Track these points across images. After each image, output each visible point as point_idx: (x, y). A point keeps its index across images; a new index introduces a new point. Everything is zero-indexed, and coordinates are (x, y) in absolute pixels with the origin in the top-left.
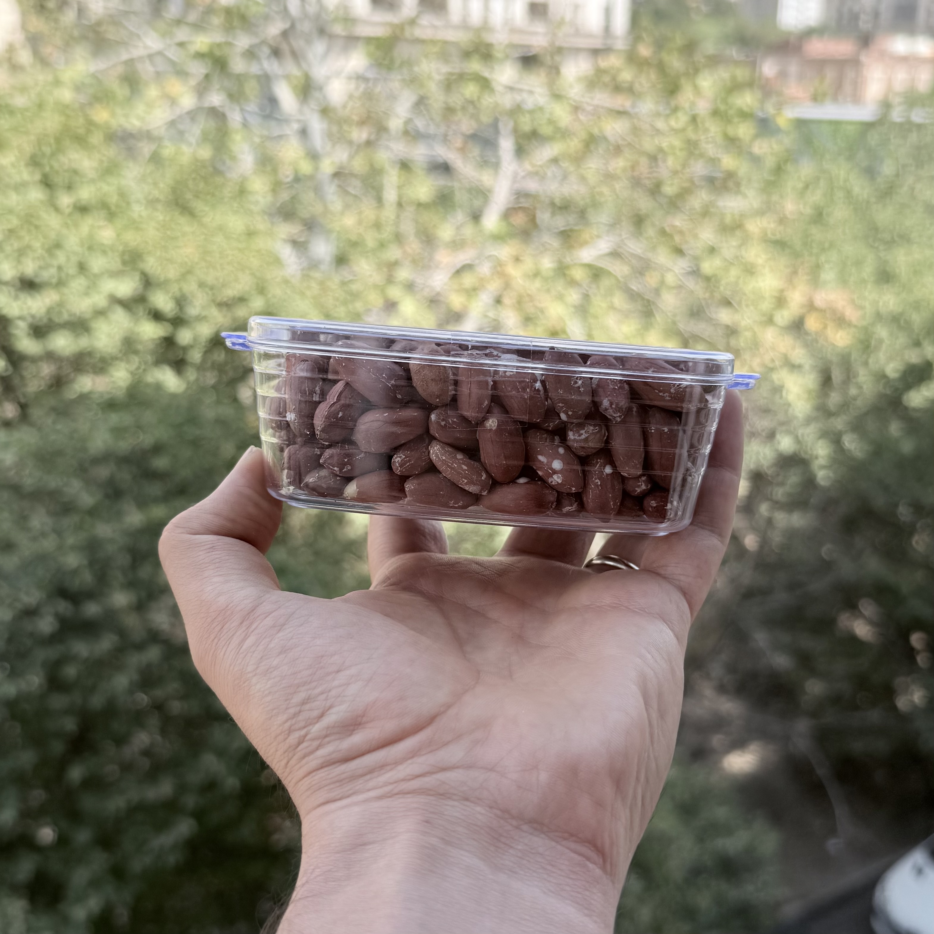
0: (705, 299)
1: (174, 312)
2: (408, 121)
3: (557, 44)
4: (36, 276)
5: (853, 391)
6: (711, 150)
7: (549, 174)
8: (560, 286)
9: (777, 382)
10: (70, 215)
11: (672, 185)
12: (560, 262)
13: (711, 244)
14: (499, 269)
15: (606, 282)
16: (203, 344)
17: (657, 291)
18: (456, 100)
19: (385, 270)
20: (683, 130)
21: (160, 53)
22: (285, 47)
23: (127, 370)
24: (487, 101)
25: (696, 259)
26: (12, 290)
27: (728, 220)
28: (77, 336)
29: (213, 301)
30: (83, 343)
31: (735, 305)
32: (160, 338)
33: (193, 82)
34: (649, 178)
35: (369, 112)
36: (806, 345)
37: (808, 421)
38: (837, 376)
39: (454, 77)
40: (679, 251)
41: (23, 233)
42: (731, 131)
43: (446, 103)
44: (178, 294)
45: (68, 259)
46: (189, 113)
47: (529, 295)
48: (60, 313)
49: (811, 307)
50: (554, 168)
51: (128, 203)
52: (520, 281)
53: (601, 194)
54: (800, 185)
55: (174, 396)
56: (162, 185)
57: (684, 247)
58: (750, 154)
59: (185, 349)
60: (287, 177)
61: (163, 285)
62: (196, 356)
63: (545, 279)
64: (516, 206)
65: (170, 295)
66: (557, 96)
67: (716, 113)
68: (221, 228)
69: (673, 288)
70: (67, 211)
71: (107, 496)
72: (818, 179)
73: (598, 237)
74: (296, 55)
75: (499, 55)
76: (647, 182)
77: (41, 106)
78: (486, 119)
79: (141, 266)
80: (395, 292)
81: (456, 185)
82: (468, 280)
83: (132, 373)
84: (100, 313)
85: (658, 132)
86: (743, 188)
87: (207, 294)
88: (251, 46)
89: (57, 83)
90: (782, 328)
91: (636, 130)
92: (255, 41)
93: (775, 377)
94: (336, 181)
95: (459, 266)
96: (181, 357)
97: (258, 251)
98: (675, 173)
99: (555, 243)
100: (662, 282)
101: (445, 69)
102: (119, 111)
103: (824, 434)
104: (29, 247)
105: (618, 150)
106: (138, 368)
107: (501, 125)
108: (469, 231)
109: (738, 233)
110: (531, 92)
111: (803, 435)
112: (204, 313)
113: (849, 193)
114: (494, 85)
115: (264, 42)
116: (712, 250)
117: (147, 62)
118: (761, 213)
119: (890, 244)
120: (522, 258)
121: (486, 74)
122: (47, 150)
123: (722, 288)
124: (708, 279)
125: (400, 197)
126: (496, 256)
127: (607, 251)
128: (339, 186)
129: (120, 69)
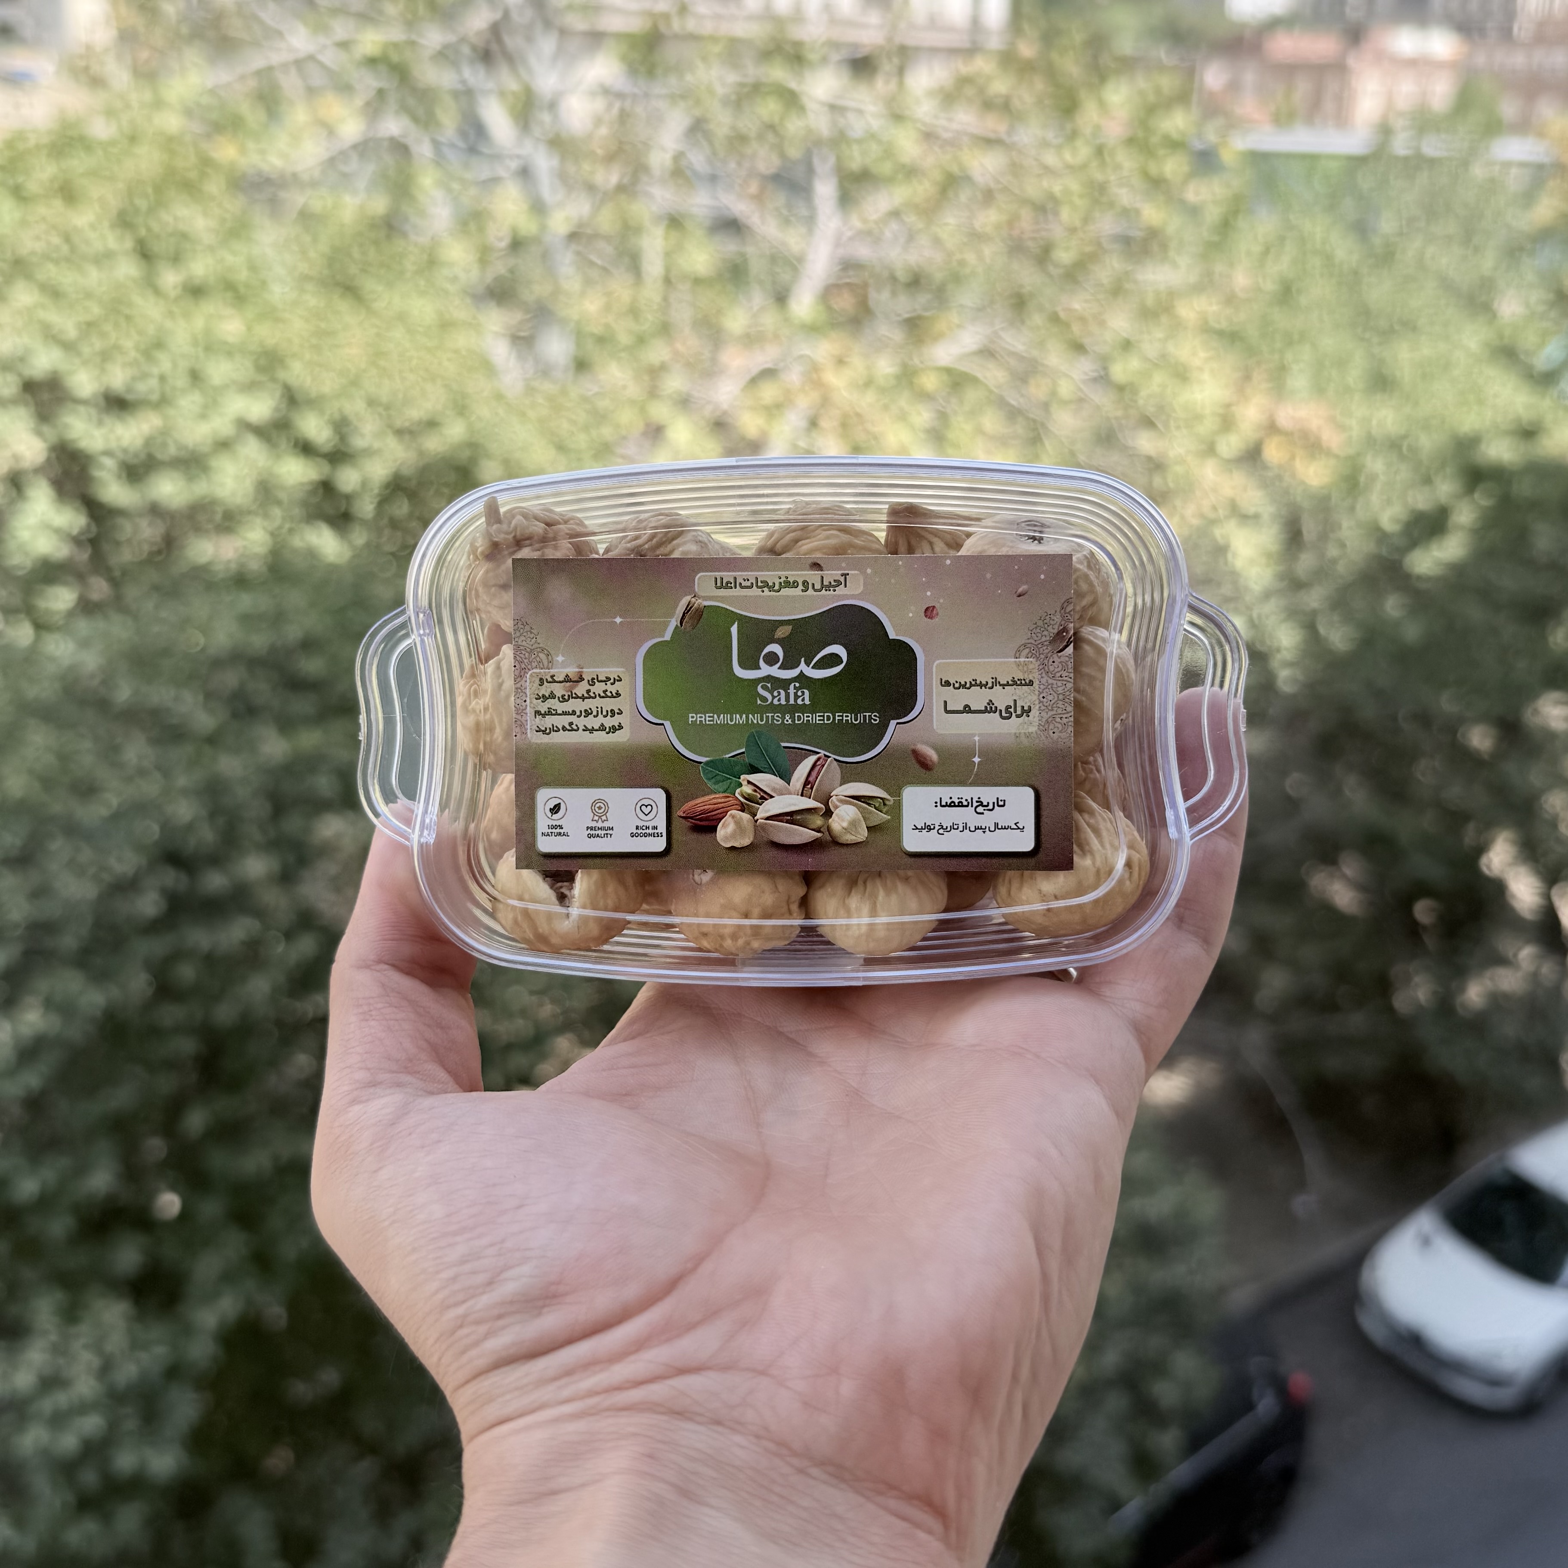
0: (1116, 418)
1: (332, 444)
2: (678, 157)
3: (898, 40)
4: (129, 390)
5: (1333, 551)
6: (1124, 196)
7: (888, 234)
8: (903, 401)
9: (1221, 541)
10: (177, 300)
11: (1067, 249)
12: (904, 366)
13: (1125, 335)
14: (815, 376)
15: (972, 395)
16: (376, 491)
17: (1046, 406)
18: (749, 124)
19: (646, 378)
20: (1084, 167)
21: (311, 58)
22: (495, 47)
23: (264, 528)
24: (794, 126)
25: (1104, 361)
26: (93, 412)
27: (1150, 301)
28: (190, 479)
29: (390, 426)
30: (201, 489)
31: (1160, 426)
32: (311, 483)
33: (359, 102)
34: (1034, 239)
35: (621, 142)
36: (1265, 484)
37: (1267, 595)
38: (1310, 529)
39: (746, 90)
40: (1078, 348)
41: (108, 327)
42: (1153, 169)
43: (733, 128)
44: (337, 416)
45: (175, 365)
46: (355, 147)
47: (858, 415)
48: (164, 445)
49: (1272, 428)
50: (894, 226)
51: (264, 283)
52: (845, 394)
53: (962, 263)
54: (1257, 249)
55: (333, 568)
56: (312, 254)
57: (1086, 341)
58: (1182, 202)
59: (349, 498)
60: (500, 239)
61: (314, 403)
62: (366, 508)
63: (882, 390)
64: (840, 282)
65: (326, 417)
66: (898, 117)
67: (1130, 141)
68: (402, 317)
69: (1070, 402)
70: (173, 294)
71: (235, 715)
72: (1282, 239)
73: (959, 326)
74: (511, 59)
75: (812, 57)
76: (1030, 244)
77: (133, 139)
78: (794, 152)
79: (282, 375)
80: (660, 411)
81: (750, 250)
82: (769, 392)
83: (272, 534)
84: (224, 445)
85: (1048, 170)
86: (1172, 254)
87: (380, 415)
88: (446, 47)
89: (158, 104)
90: (1228, 461)
91: (1015, 169)
92: (451, 38)
93: (1218, 533)
94: (574, 247)
95: (755, 371)
96: (343, 509)
97: (456, 351)
98: (1072, 230)
99: (897, 335)
100: (1054, 393)
101: (732, 78)
102: (251, 145)
103: (1292, 613)
104: (117, 347)
105: (988, 197)
106: (280, 528)
107: (816, 161)
108: (770, 320)
109: (1164, 319)
110: (860, 112)
111: (1259, 617)
112: (376, 445)
113: (1328, 259)
114: (805, 100)
115: (463, 40)
116: (1127, 345)
117: (293, 71)
118: (1198, 288)
119: (1388, 334)
120: (848, 360)
121: (793, 85)
122: (142, 204)
123: (1141, 402)
124: (1121, 388)
125: (668, 270)
126: (809, 357)
127: (974, 347)
128: (578, 253)
129: (252, 83)
